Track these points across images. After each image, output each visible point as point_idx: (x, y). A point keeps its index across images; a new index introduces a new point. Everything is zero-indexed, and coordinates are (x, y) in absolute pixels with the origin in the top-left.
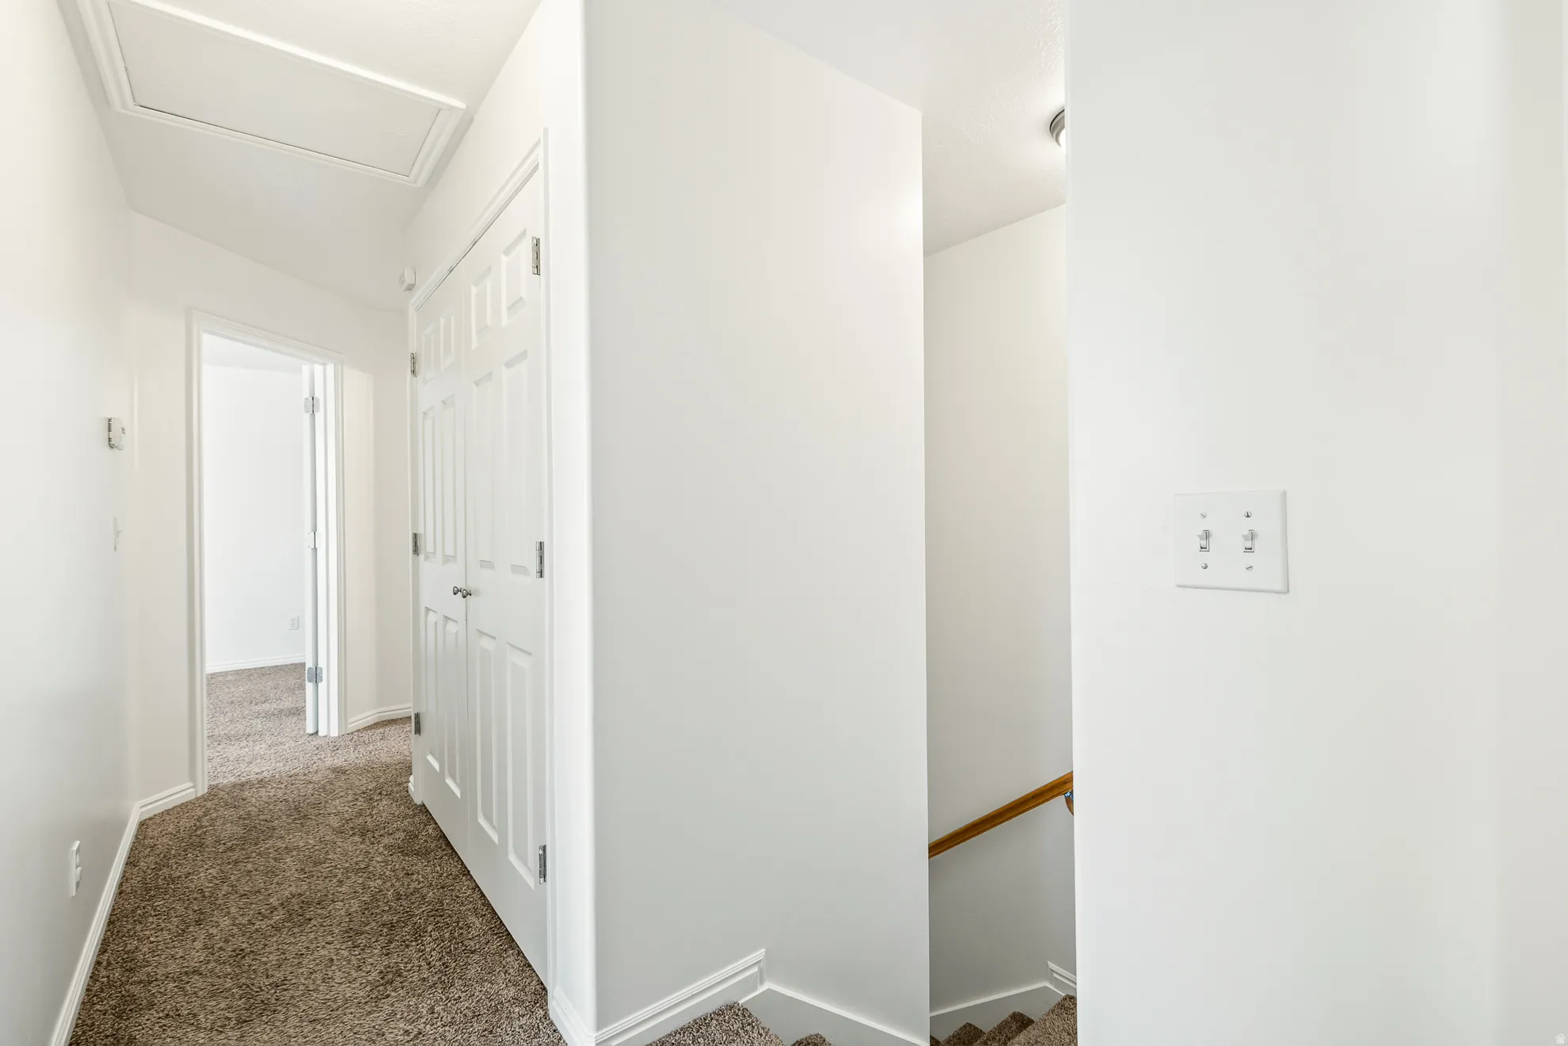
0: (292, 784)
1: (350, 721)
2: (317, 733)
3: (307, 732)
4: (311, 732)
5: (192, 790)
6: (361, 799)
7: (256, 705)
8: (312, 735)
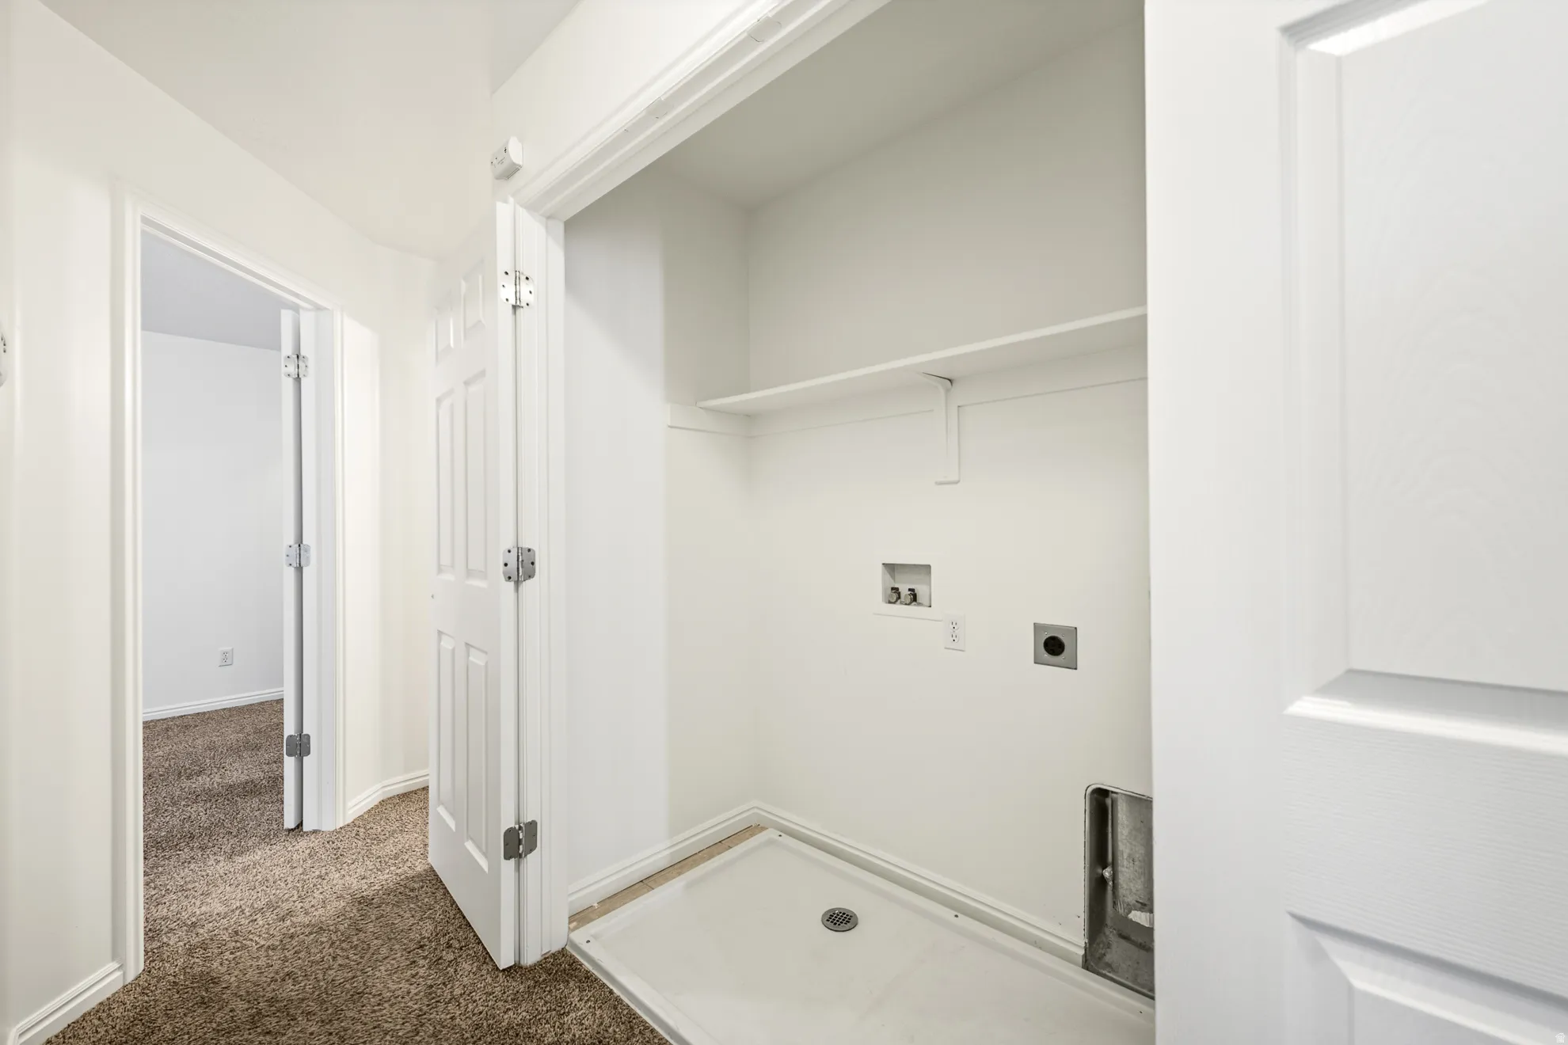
0: (292, 937)
1: (350, 804)
2: (300, 825)
3: (285, 828)
4: (292, 826)
5: (118, 974)
6: (421, 962)
7: (188, 778)
8: (292, 830)
